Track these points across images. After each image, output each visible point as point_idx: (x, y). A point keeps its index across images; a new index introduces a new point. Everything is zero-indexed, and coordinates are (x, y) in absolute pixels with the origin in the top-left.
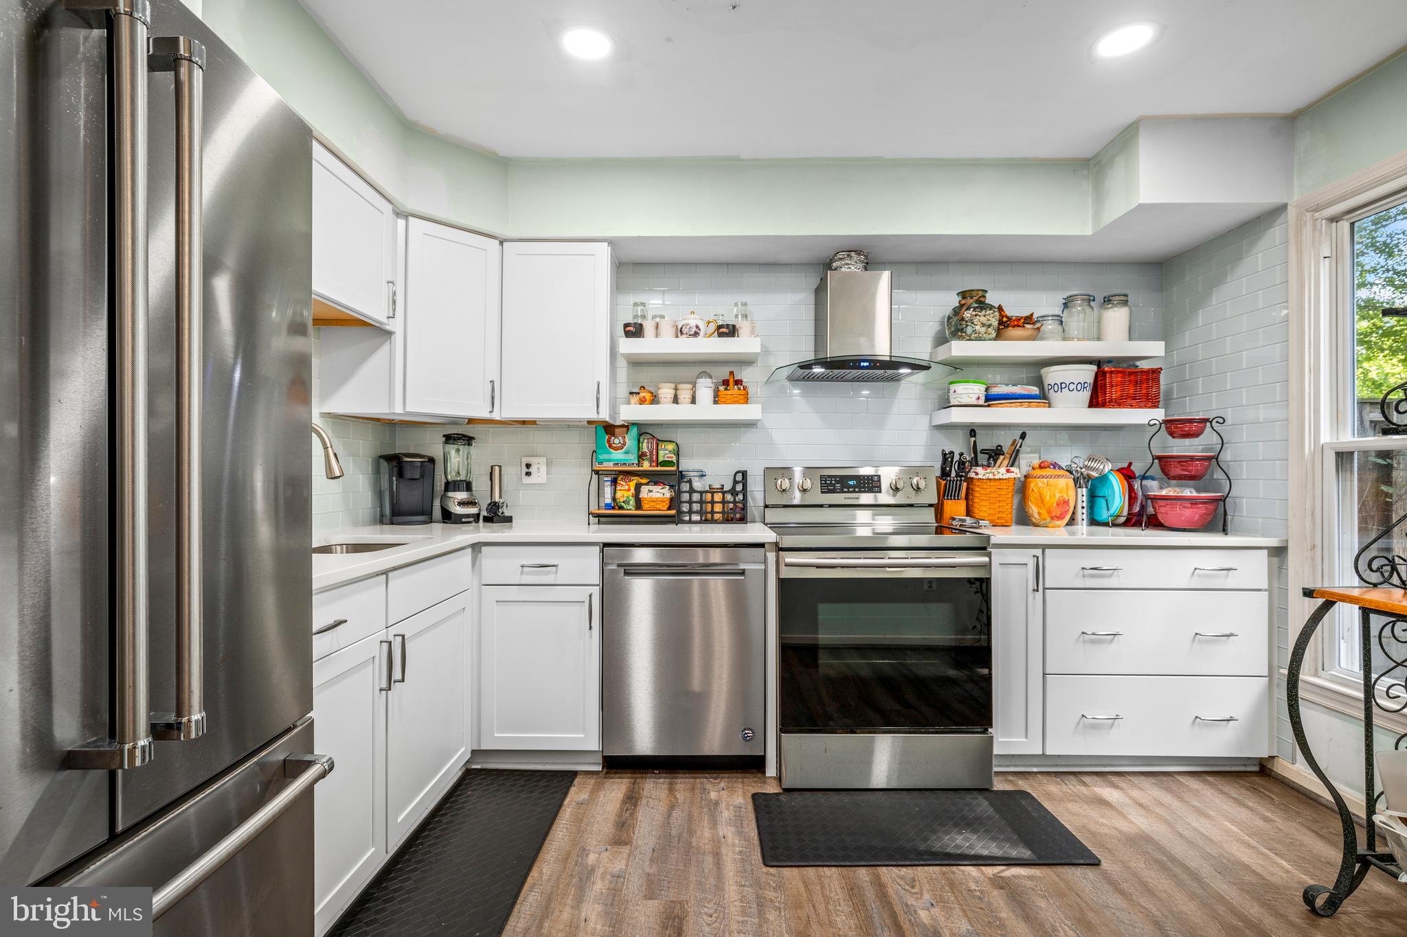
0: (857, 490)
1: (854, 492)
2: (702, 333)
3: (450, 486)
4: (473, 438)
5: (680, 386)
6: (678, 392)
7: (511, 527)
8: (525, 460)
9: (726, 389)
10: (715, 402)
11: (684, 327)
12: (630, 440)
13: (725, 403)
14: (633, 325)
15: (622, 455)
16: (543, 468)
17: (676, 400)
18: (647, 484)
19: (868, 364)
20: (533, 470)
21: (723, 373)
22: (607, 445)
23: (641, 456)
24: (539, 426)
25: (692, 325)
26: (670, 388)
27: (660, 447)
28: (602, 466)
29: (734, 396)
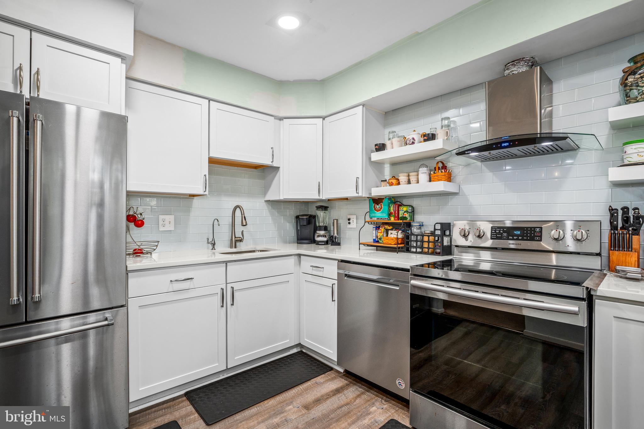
0: (520, 238)
1: (518, 239)
2: (416, 142)
3: (320, 228)
4: (328, 207)
5: (411, 174)
6: (410, 178)
7: (340, 248)
8: (349, 217)
9: (434, 173)
10: (430, 181)
11: (407, 140)
12: (384, 206)
13: (434, 181)
14: (379, 145)
15: (381, 215)
16: (355, 221)
17: (409, 182)
18: (392, 230)
19: (508, 144)
20: (351, 221)
21: (433, 164)
22: (374, 209)
23: (390, 214)
24: (349, 200)
25: (410, 138)
26: (404, 176)
27: (400, 209)
28: (372, 220)
29: (439, 176)
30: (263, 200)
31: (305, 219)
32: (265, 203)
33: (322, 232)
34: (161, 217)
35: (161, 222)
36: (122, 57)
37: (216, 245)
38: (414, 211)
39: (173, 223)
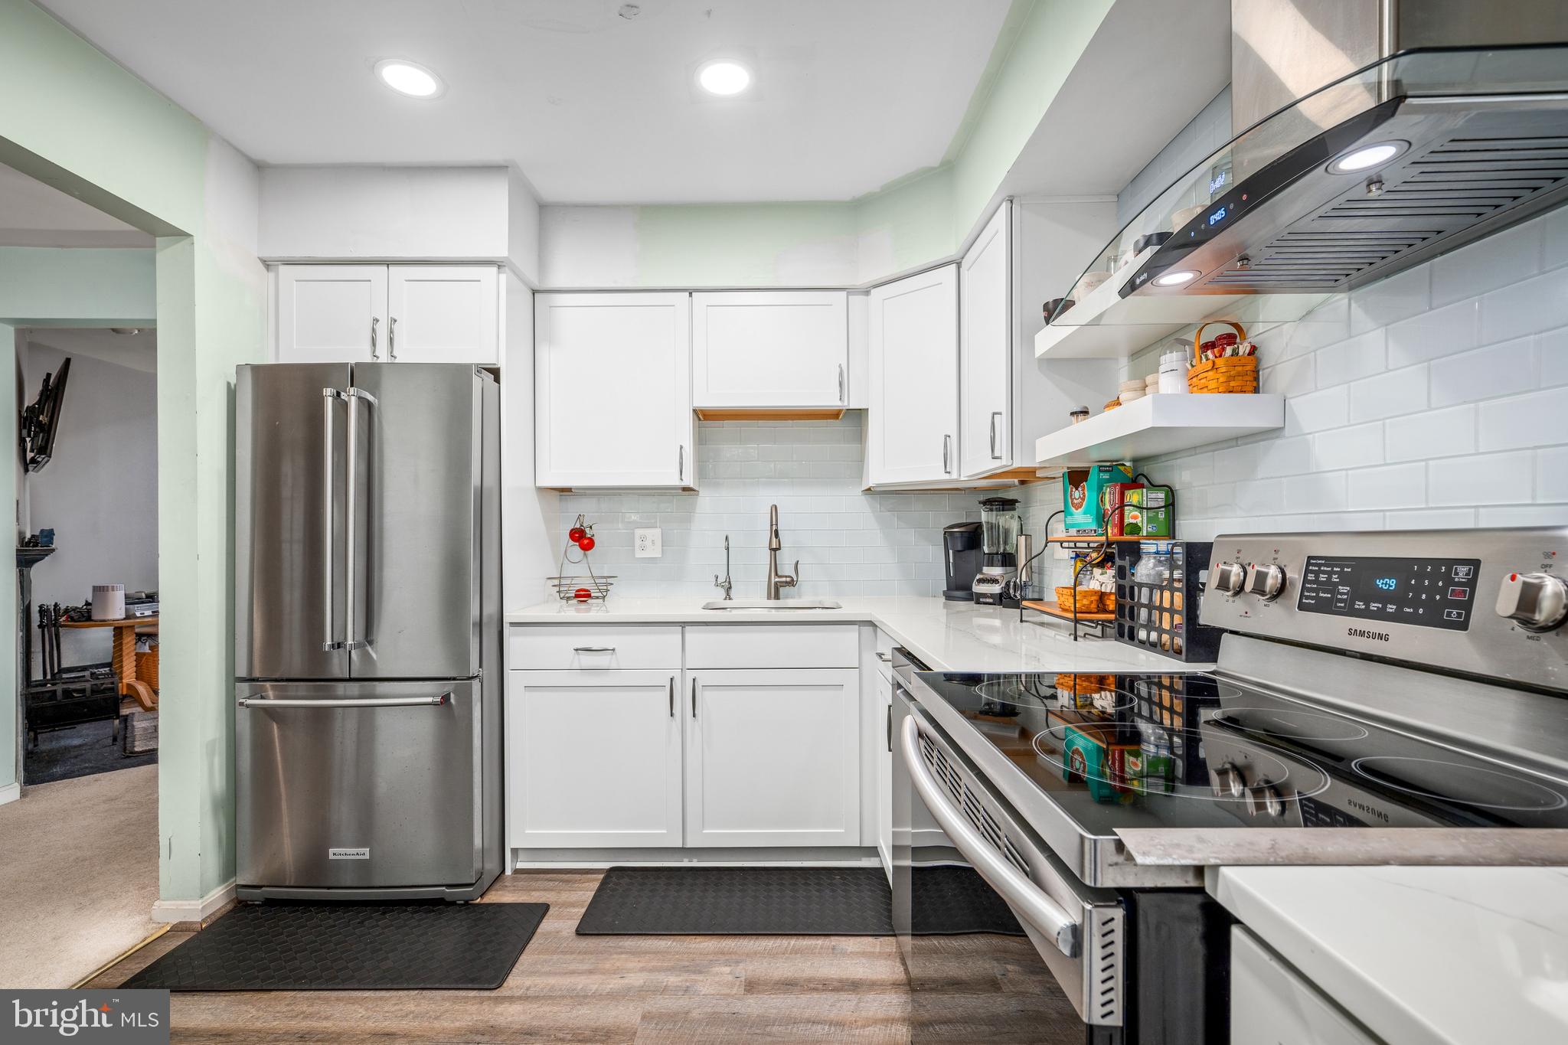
0: (1392, 609)
1: (1382, 615)
3: (991, 559)
5: (1148, 380)
9: (1192, 366)
12: (1090, 491)
14: (1049, 305)
15: (1084, 519)
22: (1070, 501)
26: (1131, 390)
27: (1124, 499)
28: (1069, 534)
29: (1200, 376)
30: (858, 491)
31: (958, 535)
32: (863, 497)
33: (996, 571)
34: (639, 532)
35: (638, 542)
36: (498, 264)
37: (733, 589)
38: (1173, 504)
39: (659, 543)
